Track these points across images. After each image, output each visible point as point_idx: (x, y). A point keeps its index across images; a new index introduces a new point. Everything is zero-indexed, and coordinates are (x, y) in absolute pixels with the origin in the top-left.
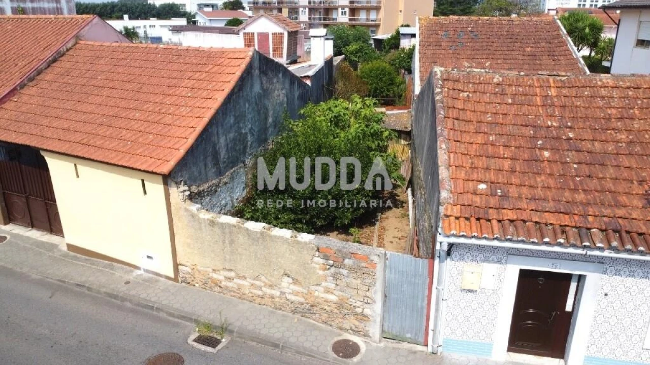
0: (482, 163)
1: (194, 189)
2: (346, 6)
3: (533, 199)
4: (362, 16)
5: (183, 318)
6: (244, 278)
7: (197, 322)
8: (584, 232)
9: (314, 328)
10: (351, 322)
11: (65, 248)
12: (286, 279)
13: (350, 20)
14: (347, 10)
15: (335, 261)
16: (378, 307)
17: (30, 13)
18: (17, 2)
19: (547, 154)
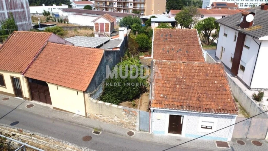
0: (162, 89)
1: (91, 93)
2: (132, 2)
3: (173, 98)
4: (138, 6)
5: (90, 127)
6: (105, 116)
7: (93, 128)
8: (182, 107)
9: (123, 129)
10: (131, 127)
11: (52, 108)
12: (115, 117)
13: (134, 7)
14: (132, 3)
15: (128, 113)
16: (138, 123)
17: (14, 14)
18: (9, 10)
19: (178, 86)
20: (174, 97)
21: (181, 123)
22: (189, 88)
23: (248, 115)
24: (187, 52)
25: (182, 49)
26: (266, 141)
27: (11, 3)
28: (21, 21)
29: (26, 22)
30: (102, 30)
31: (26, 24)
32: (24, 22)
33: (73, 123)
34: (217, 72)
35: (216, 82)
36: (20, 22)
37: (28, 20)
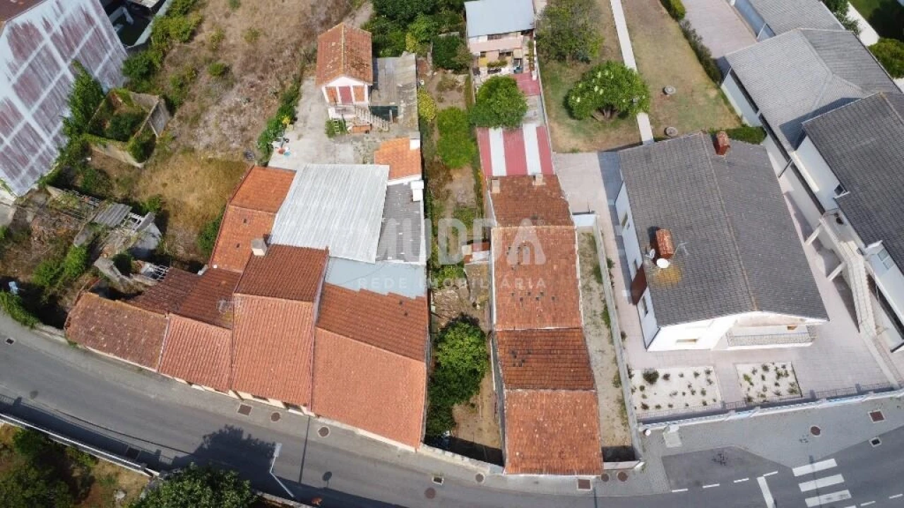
3: (531, 457)
5: (427, 472)
7: (431, 473)
9: (469, 471)
17: (81, 58)
18: (69, 57)
19: (537, 436)
20: (532, 454)
25: (545, 293)
26: (633, 471)
27: (66, 37)
28: (101, 61)
29: (110, 53)
30: (347, 100)
31: (110, 57)
32: (107, 57)
34: (588, 408)
35: (585, 425)
36: (98, 65)
37: (112, 41)
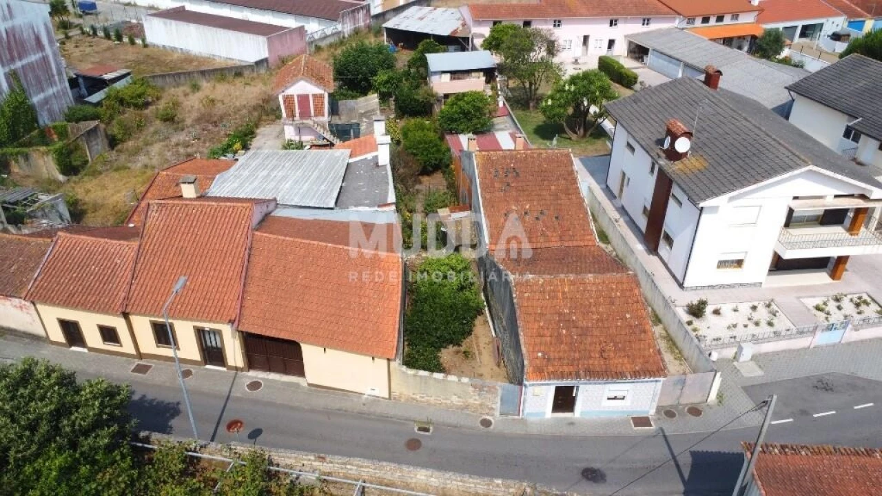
0: (538, 340)
3: (559, 359)
5: (406, 420)
6: (431, 396)
7: (415, 421)
8: (578, 374)
9: (471, 415)
10: (486, 411)
11: (306, 385)
12: (454, 396)
15: (479, 388)
16: (499, 405)
17: (21, 73)
18: (9, 64)
19: (564, 331)
20: (561, 354)
21: (574, 395)
22: (584, 333)
23: (680, 353)
24: (557, 218)
25: (546, 212)
26: (708, 405)
27: (9, 42)
28: (43, 91)
29: (55, 89)
30: (305, 114)
31: (54, 94)
32: (50, 91)
33: (369, 415)
34: (628, 293)
35: (628, 316)
36: (39, 93)
37: (60, 80)
